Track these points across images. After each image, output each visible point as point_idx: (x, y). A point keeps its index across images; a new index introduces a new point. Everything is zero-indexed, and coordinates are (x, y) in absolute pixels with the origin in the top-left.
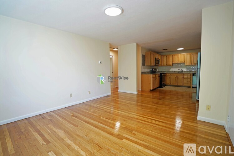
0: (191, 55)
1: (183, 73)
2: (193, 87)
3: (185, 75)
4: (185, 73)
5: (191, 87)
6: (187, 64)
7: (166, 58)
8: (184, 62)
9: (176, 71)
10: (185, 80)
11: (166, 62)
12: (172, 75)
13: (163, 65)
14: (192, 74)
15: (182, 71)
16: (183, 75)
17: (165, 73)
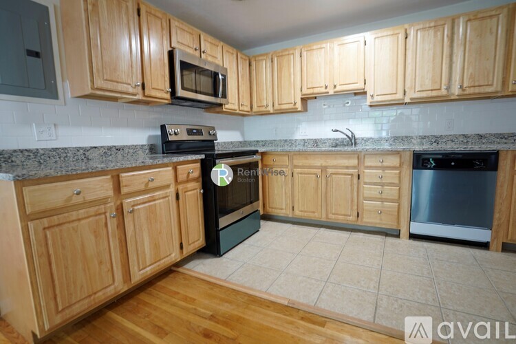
0: (401, 36)
1: (359, 147)
2: (413, 237)
3: (368, 162)
4: (370, 146)
5: (404, 233)
6: (377, 99)
7: (269, 70)
8: (360, 85)
9: (323, 141)
10: (368, 190)
11: (270, 91)
12: (296, 162)
13: (255, 108)
14: (408, 158)
15: (352, 140)
16: (354, 162)
17: (255, 152)
